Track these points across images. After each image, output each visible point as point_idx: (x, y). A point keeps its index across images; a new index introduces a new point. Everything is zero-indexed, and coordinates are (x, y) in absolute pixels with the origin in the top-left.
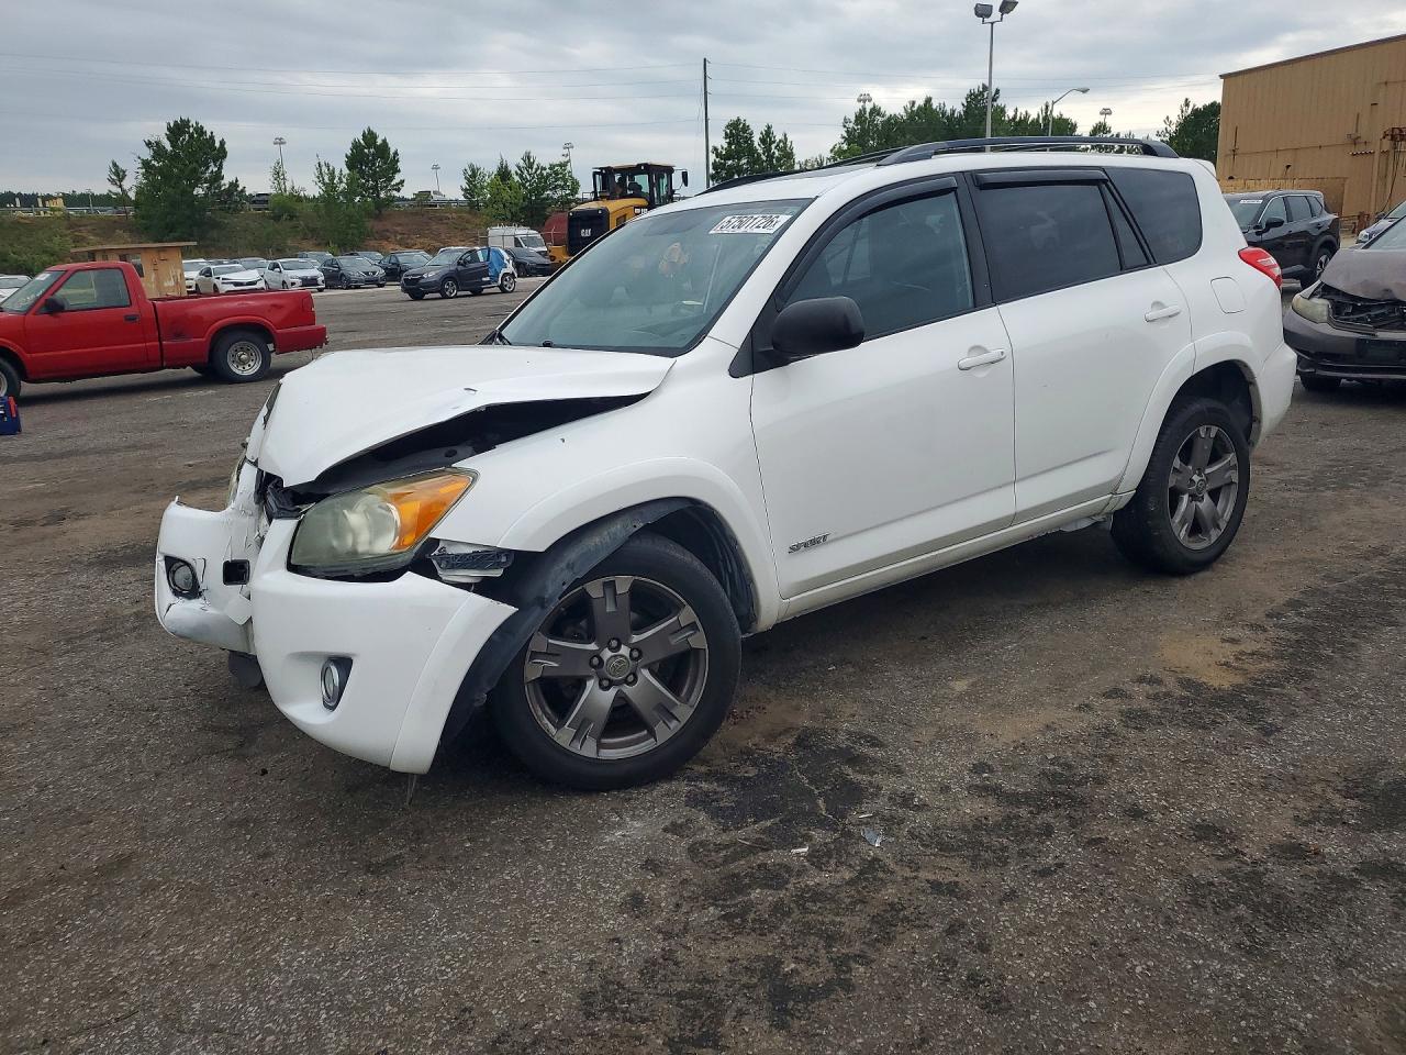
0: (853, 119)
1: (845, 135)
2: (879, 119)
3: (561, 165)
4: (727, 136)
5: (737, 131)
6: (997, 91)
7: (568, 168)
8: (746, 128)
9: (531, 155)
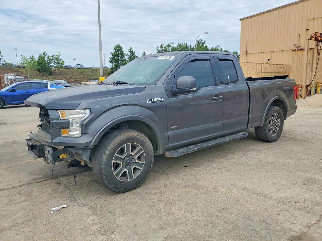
0: (160, 47)
1: (158, 52)
2: (170, 48)
3: (56, 56)
4: (115, 49)
5: (118, 49)
6: (205, 41)
7: (60, 57)
8: (121, 48)
9: (46, 53)
